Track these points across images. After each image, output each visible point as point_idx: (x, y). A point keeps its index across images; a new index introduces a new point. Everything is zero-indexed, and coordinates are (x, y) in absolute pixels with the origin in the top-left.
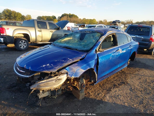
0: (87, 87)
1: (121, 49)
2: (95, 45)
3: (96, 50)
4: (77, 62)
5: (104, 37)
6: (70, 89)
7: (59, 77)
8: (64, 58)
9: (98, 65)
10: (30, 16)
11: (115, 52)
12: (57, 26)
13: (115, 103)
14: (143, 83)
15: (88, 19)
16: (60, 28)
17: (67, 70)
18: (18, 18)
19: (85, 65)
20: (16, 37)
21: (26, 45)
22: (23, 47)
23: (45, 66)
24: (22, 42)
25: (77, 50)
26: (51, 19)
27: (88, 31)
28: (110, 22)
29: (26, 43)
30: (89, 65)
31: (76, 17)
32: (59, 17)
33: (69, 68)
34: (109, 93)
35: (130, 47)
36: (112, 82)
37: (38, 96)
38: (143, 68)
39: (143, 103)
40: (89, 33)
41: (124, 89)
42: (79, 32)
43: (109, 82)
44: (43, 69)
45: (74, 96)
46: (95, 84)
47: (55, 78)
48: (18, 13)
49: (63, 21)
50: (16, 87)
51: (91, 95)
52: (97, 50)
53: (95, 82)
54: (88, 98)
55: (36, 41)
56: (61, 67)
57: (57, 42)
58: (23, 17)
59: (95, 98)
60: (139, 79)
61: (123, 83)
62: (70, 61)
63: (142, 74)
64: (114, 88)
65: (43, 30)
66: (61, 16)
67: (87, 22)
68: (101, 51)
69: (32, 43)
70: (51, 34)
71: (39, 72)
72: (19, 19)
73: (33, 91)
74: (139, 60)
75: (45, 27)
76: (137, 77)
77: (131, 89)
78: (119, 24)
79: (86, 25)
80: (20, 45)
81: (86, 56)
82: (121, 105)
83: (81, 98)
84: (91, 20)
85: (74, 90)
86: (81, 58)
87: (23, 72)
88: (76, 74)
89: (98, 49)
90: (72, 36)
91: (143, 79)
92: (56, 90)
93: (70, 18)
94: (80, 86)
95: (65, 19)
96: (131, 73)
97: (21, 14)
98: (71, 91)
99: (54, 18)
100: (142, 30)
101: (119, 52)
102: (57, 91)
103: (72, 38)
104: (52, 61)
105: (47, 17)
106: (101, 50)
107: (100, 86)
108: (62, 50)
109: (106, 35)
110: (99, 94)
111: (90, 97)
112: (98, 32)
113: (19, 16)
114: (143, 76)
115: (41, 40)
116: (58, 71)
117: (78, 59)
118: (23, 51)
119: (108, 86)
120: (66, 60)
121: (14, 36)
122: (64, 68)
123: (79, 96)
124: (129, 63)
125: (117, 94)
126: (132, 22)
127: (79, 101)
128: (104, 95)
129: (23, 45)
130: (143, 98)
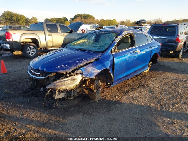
0: (103, 91)
1: (139, 49)
2: (111, 46)
3: (111, 51)
4: (92, 62)
5: (119, 38)
6: (86, 93)
7: (75, 77)
8: (78, 59)
9: (114, 66)
10: (36, 18)
11: (133, 53)
12: (70, 29)
13: (131, 104)
14: (164, 85)
15: (107, 20)
16: (73, 31)
17: (81, 70)
18: (21, 22)
19: (100, 66)
20: (24, 43)
21: (35, 51)
22: (32, 54)
23: (60, 67)
24: (30, 48)
25: (92, 51)
26: (62, 21)
27: (103, 32)
28: (134, 23)
29: (35, 50)
30: (104, 66)
31: (92, 17)
32: (71, 18)
33: (84, 68)
34: (126, 95)
35: (151, 48)
36: (131, 85)
37: (54, 97)
38: (167, 71)
39: (160, 103)
40: (105, 34)
41: (143, 91)
42: (93, 33)
43: (128, 85)
44: (59, 69)
45: (90, 98)
46: (111, 86)
47: (71, 78)
48: (21, 15)
49: (76, 23)
50: (30, 92)
51: (108, 97)
52: (113, 51)
53: (111, 84)
54: (105, 100)
55: (46, 47)
56: (75, 68)
57: (71, 45)
58: (28, 20)
59: (112, 100)
60: (160, 82)
61: (143, 86)
62: (84, 62)
63: (165, 77)
64: (132, 91)
65: (53, 34)
66: (73, 18)
67: (105, 24)
68: (117, 52)
69: (42, 49)
70: (63, 38)
71: (55, 73)
72: (23, 22)
73: (49, 93)
74: (164, 63)
75: (56, 30)
76: (159, 80)
77: (151, 91)
78: (144, 24)
79: (104, 27)
80: (29, 52)
81: (100, 57)
82: (138, 105)
83: (97, 100)
84: (110, 20)
85: (90, 92)
86: (95, 59)
87: (38, 74)
88: (91, 74)
89: (114, 49)
90: (86, 38)
91: (165, 81)
92: (71, 91)
93: (85, 19)
94: (96, 88)
95: (78, 20)
96: (153, 76)
97: (25, 17)
98: (87, 94)
99: (66, 19)
100: (168, 30)
101: (137, 53)
102: (73, 91)
103: (86, 40)
104: (66, 62)
105: (56, 19)
106: (117, 50)
107: (117, 89)
108: (76, 52)
109: (122, 35)
110: (116, 96)
111: (107, 99)
112: (113, 32)
113: (22, 19)
114: (165, 79)
115: (51, 46)
116: (73, 71)
117: (92, 60)
118: (32, 58)
119: (126, 89)
120: (80, 61)
121: (21, 42)
122: (79, 68)
123: (95, 97)
124: (150, 66)
125: (135, 96)
126: (161, 21)
127: (95, 102)
128: (122, 97)
129: (32, 52)
130: (162, 98)
